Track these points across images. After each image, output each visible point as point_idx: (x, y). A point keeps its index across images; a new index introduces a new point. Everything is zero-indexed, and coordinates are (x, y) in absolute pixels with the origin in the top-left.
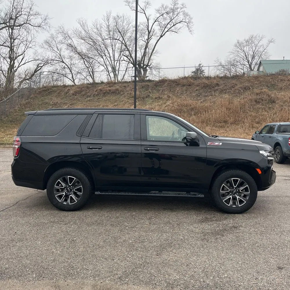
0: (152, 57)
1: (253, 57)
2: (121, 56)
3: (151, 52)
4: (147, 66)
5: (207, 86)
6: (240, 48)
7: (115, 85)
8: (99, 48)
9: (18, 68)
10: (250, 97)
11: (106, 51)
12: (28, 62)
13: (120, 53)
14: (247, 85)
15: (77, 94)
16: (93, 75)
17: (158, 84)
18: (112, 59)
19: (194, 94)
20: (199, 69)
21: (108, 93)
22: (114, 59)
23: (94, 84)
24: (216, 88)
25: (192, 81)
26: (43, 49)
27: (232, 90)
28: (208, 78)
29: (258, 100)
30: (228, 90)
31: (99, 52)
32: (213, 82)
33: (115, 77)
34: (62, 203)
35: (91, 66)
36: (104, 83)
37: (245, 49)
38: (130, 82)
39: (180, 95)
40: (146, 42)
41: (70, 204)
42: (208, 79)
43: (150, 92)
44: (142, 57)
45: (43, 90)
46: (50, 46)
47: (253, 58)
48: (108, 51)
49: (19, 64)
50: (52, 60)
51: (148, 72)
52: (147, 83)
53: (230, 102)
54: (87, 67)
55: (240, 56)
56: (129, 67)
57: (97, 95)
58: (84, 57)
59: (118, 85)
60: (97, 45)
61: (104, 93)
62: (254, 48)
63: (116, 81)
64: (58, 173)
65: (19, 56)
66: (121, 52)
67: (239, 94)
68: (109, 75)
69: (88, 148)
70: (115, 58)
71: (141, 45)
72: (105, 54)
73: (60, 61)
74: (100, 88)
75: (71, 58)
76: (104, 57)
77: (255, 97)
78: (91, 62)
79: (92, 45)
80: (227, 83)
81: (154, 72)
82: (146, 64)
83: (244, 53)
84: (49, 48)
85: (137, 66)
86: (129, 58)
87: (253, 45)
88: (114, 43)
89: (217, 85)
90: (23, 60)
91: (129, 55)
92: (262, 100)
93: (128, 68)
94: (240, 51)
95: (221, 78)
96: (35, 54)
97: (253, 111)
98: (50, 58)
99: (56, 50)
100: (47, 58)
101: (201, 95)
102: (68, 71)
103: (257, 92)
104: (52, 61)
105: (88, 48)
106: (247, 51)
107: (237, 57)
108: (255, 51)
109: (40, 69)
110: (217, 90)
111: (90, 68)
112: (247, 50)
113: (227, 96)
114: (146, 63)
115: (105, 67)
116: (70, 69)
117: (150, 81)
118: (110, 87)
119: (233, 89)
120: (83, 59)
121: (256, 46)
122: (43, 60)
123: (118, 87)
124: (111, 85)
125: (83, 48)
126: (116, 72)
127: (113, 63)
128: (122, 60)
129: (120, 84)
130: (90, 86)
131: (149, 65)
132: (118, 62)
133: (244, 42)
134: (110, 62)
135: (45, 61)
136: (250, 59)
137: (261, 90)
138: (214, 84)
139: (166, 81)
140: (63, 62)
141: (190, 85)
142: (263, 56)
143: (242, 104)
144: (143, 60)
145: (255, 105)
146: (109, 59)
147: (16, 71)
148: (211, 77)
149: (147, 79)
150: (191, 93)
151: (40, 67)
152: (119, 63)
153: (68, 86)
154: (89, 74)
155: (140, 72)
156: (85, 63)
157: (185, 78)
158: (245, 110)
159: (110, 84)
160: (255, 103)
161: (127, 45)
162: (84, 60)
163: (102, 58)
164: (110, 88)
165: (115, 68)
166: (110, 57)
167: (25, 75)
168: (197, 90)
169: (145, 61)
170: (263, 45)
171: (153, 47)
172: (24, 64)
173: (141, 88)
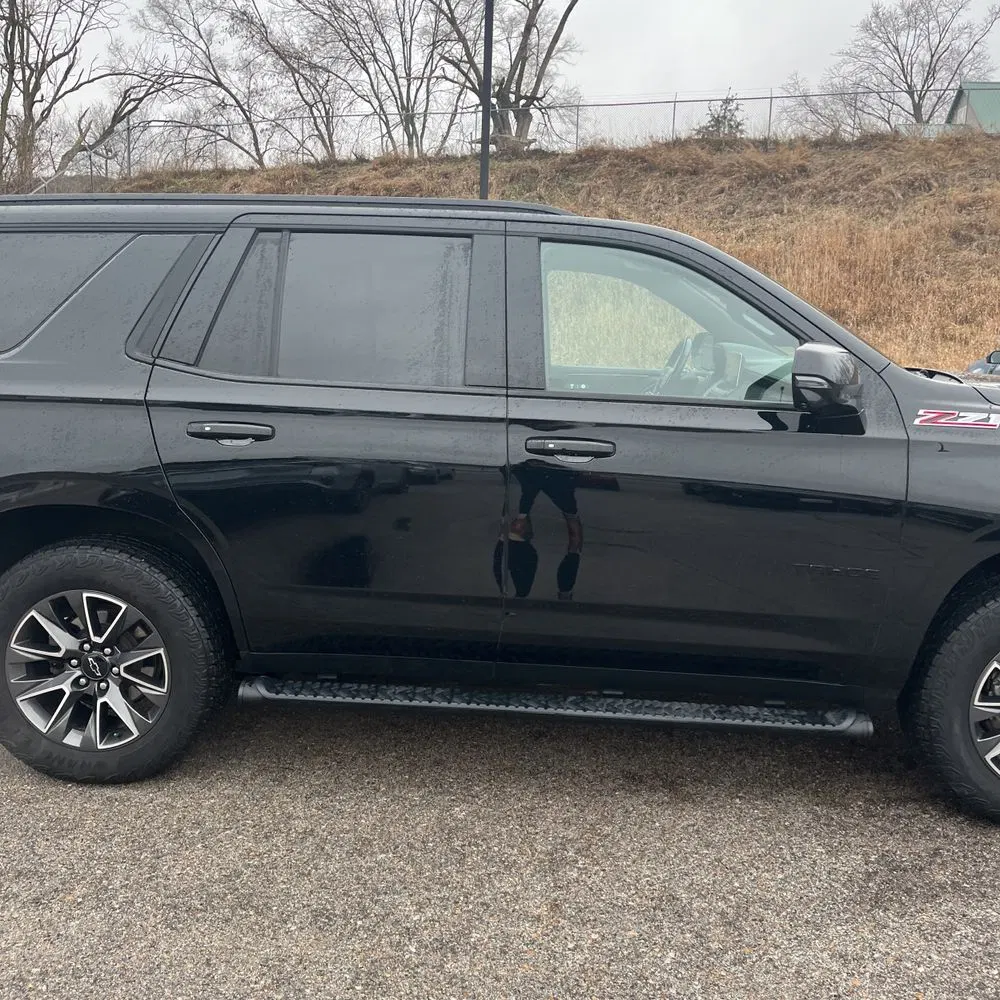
0: (551, 67)
1: (931, 72)
2: (435, 62)
3: (548, 45)
4: (532, 98)
5: (763, 177)
6: (881, 35)
7: (409, 170)
8: (351, 31)
9: (52, 104)
10: (935, 220)
11: (379, 44)
12: (89, 82)
13: (432, 52)
14: (919, 170)
16: (330, 136)
17: (573, 166)
18: (401, 72)
19: (711, 207)
20: (724, 117)
22: (408, 75)
23: (331, 165)
24: (797, 183)
25: (704, 155)
26: (144, 33)
27: (857, 190)
28: (764, 144)
29: (962, 232)
30: (842, 192)
31: (351, 45)
32: (788, 160)
33: (410, 144)
34: (55, 739)
35: (322, 100)
36: (368, 161)
37: (902, 40)
38: (464, 158)
39: (657, 208)
40: (527, 6)
41: (100, 747)
42: (766, 151)
43: (540, 198)
44: (513, 67)
46: (170, 22)
47: (928, 74)
48: (385, 42)
49: (58, 90)
50: (177, 74)
51: (532, 127)
52: (529, 163)
53: (855, 239)
54: (307, 103)
55: (880, 66)
56: (465, 106)
58: (295, 66)
59: (420, 171)
60: (343, 16)
62: (934, 38)
63: (416, 156)
64: (24, 572)
65: (55, 59)
66: (434, 45)
67: (890, 207)
68: (391, 137)
69: (193, 435)
70: (410, 68)
71: (512, 20)
72: (374, 55)
73: (209, 80)
74: (350, 180)
75: (247, 66)
76: (372, 67)
77: (951, 219)
78: (321, 82)
79: (326, 17)
80: (839, 165)
81: (557, 125)
82: (529, 95)
83: (897, 57)
84: (166, 30)
85: (494, 101)
86: (466, 71)
87: (932, 24)
88: (407, 11)
89: (803, 170)
90: (72, 72)
91: (465, 58)
92: (981, 232)
93: (459, 110)
94: (882, 47)
95: (817, 144)
96: (115, 48)
97: (942, 275)
98: (171, 65)
99: (193, 36)
100: (157, 64)
101: (738, 211)
102: (236, 116)
103: (961, 198)
104: (177, 80)
105: (312, 30)
106: (908, 50)
107: (866, 74)
108: (940, 50)
109: (135, 108)
110: (801, 190)
111: (320, 106)
112: (910, 44)
113: (838, 214)
114: (526, 89)
115: (376, 103)
116: (243, 111)
117: (541, 154)
118: (389, 175)
119: (862, 188)
120: (293, 71)
121: (944, 29)
122: (146, 76)
123: (419, 177)
124: (392, 169)
125: (293, 29)
126: (413, 126)
127: (404, 90)
128: (437, 78)
129: (428, 167)
130: (315, 172)
131: (539, 96)
132: (424, 85)
133: (899, 11)
134: (393, 84)
135: (153, 79)
136: (918, 82)
137: (976, 189)
138: (790, 168)
139: (605, 153)
140: (219, 84)
141: (695, 173)
142: (965, 71)
143: (901, 245)
144: (516, 77)
145: (951, 251)
146: (389, 74)
147: (47, 116)
148: (776, 143)
149: (533, 146)
150: (697, 201)
151: (134, 100)
152: (428, 92)
153: (234, 172)
154: (316, 133)
155: (503, 125)
156: (298, 90)
157: (677, 144)
158: (913, 271)
159: (390, 164)
160: (950, 243)
161: (458, 22)
162: (297, 75)
163: (364, 72)
164: (388, 182)
165: (413, 107)
166: (393, 65)
167: (81, 130)
168: (722, 191)
169: (525, 80)
170: (969, 26)
171: (557, 26)
172: (72, 90)
173: (508, 180)
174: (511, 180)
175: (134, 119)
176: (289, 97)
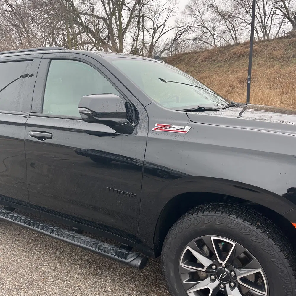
9: (158, 38)
12: (168, 31)
13: (273, 6)
15: (207, 60)
18: (262, 14)
21: (243, 56)
22: (265, 15)
33: (264, 37)
35: (234, 27)
45: (174, 59)
46: (192, 11)
48: (257, 6)
49: (160, 34)
50: (192, 26)
54: (229, 29)
56: (285, 22)
57: (229, 59)
61: (239, 57)
65: (160, 26)
68: (257, 36)
73: (201, 26)
84: (191, 14)
90: (164, 29)
93: (283, 24)
96: (176, 21)
99: (198, 14)
100: (187, 24)
109: (180, 37)
111: (233, 29)
120: (225, 19)
126: (266, 31)
127: (263, 20)
132: (271, 17)
134: (260, 19)
135: (185, 28)
140: (205, 27)
147: (157, 42)
151: (179, 35)
152: (272, 19)
154: (231, 37)
156: (226, 25)
166: (260, 13)
167: (165, 45)
172: (163, 34)
173: (288, 45)
174: (289, 45)
175: (179, 40)
176: (223, 27)
